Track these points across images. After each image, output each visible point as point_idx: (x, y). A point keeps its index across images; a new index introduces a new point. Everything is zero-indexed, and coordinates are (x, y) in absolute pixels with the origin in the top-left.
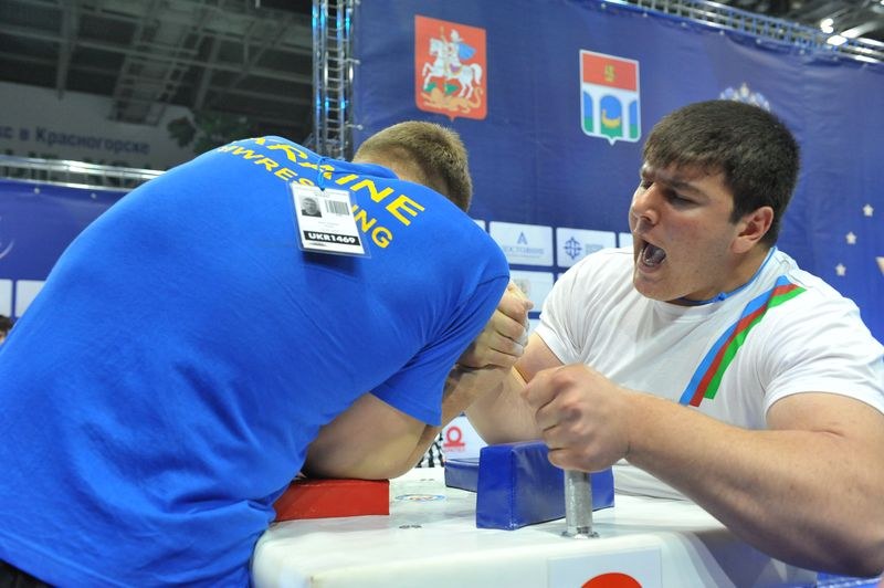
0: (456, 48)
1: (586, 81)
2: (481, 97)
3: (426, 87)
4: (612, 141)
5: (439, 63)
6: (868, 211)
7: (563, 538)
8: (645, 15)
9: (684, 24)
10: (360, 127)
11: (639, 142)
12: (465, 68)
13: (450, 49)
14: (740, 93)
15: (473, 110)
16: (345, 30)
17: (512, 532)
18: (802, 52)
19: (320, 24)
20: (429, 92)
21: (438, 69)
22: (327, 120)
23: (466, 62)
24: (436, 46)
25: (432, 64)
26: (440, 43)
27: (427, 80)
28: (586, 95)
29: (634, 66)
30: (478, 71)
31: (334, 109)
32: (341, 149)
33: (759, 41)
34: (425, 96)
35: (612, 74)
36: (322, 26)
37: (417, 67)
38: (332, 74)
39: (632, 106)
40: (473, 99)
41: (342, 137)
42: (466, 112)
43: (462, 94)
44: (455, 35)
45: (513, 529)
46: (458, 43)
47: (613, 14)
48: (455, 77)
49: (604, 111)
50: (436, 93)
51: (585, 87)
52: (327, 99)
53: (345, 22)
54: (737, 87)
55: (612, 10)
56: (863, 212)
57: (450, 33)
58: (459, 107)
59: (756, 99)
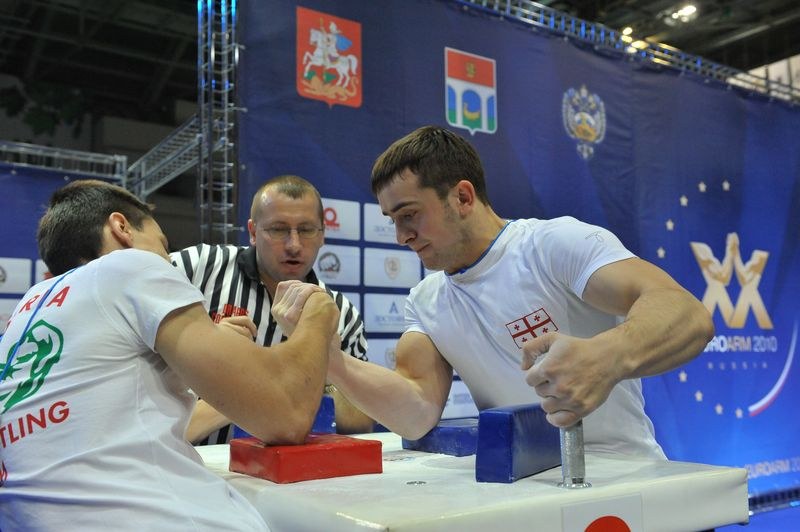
0: (334, 39)
1: (451, 76)
2: (357, 85)
3: (306, 75)
4: (472, 132)
5: (318, 52)
6: (684, 201)
8: (502, 19)
9: (534, 29)
10: (245, 110)
11: (496, 133)
12: (343, 59)
13: (329, 40)
14: (580, 93)
15: (349, 98)
16: (229, 17)
17: (511, 485)
18: (632, 59)
19: (206, 9)
20: (309, 79)
21: (318, 59)
22: (213, 102)
23: (343, 53)
24: (316, 36)
25: (312, 53)
26: (319, 34)
27: (307, 68)
28: (451, 89)
29: (491, 64)
30: (354, 61)
31: (219, 92)
32: (226, 130)
33: (597, 48)
34: (305, 83)
35: (472, 71)
36: (209, 11)
37: (298, 55)
38: (218, 57)
39: (490, 100)
40: (349, 88)
41: (226, 118)
42: (344, 99)
43: (339, 82)
44: (333, 27)
45: (511, 482)
46: (338, 35)
47: (474, 16)
48: (333, 66)
49: (466, 105)
50: (315, 80)
51: (450, 82)
52: (213, 82)
53: (229, 8)
54: (578, 88)
55: (473, 12)
56: (679, 202)
57: (329, 24)
58: (337, 94)
59: (593, 99)
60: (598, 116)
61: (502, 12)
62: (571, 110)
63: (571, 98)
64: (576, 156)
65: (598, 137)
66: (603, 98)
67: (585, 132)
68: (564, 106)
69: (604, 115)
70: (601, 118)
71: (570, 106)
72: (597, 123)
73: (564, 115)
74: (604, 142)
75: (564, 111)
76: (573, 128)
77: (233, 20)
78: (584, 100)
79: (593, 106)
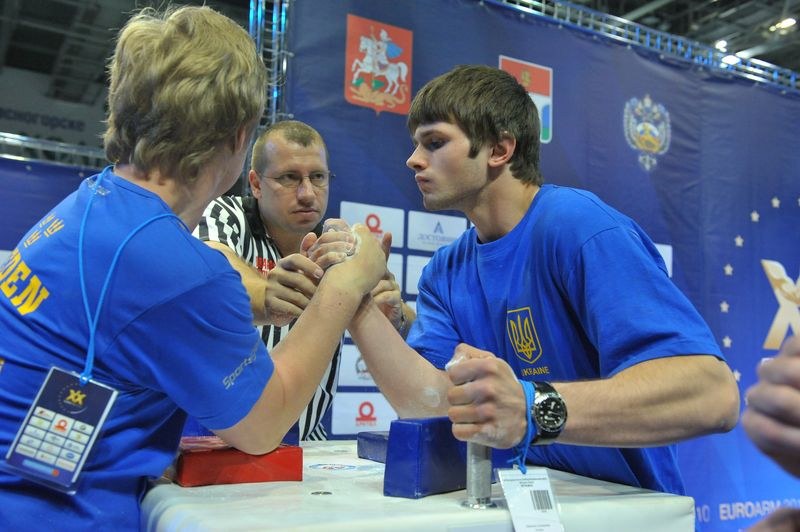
0: (384, 46)
2: (405, 93)
3: (354, 81)
5: (368, 59)
6: (755, 217)
7: (464, 508)
8: (560, 27)
9: (595, 37)
11: (551, 142)
12: (392, 65)
13: (379, 47)
14: (643, 104)
15: (398, 105)
16: (280, 24)
17: (416, 501)
18: (701, 68)
19: (257, 17)
20: (357, 87)
21: (367, 66)
23: (393, 60)
24: (365, 44)
25: (361, 60)
26: (369, 41)
27: (356, 75)
29: (548, 73)
30: (404, 69)
33: (662, 57)
34: (353, 89)
35: (527, 80)
36: (259, 19)
37: (347, 62)
39: (546, 109)
40: (398, 95)
42: (393, 106)
43: (388, 90)
44: (384, 34)
45: (417, 497)
46: (388, 43)
47: (532, 24)
48: (383, 73)
50: (364, 87)
53: (280, 16)
54: (641, 98)
55: (530, 20)
56: (750, 218)
57: (380, 32)
58: (385, 102)
59: (658, 110)
60: (662, 126)
61: (561, 21)
62: (633, 120)
63: (633, 109)
64: (639, 168)
65: (662, 148)
66: (668, 107)
67: (648, 143)
68: (626, 116)
69: (669, 126)
70: (666, 129)
71: (632, 117)
72: (661, 133)
73: (625, 125)
74: (669, 153)
75: (625, 121)
76: (634, 139)
77: (283, 27)
78: (648, 110)
79: (657, 116)
